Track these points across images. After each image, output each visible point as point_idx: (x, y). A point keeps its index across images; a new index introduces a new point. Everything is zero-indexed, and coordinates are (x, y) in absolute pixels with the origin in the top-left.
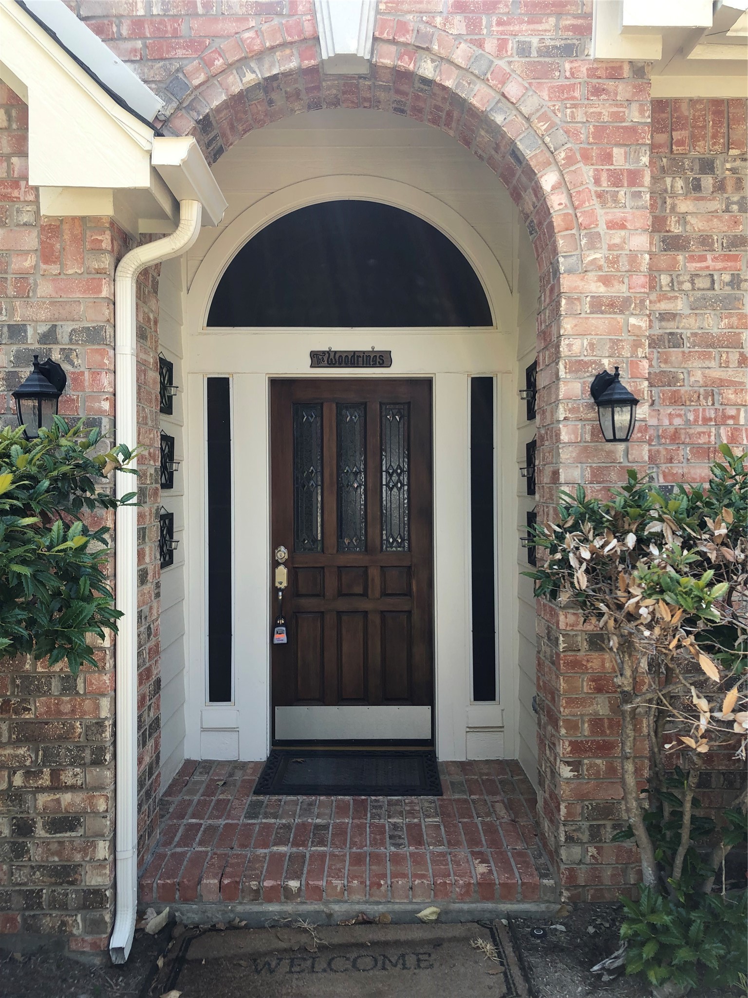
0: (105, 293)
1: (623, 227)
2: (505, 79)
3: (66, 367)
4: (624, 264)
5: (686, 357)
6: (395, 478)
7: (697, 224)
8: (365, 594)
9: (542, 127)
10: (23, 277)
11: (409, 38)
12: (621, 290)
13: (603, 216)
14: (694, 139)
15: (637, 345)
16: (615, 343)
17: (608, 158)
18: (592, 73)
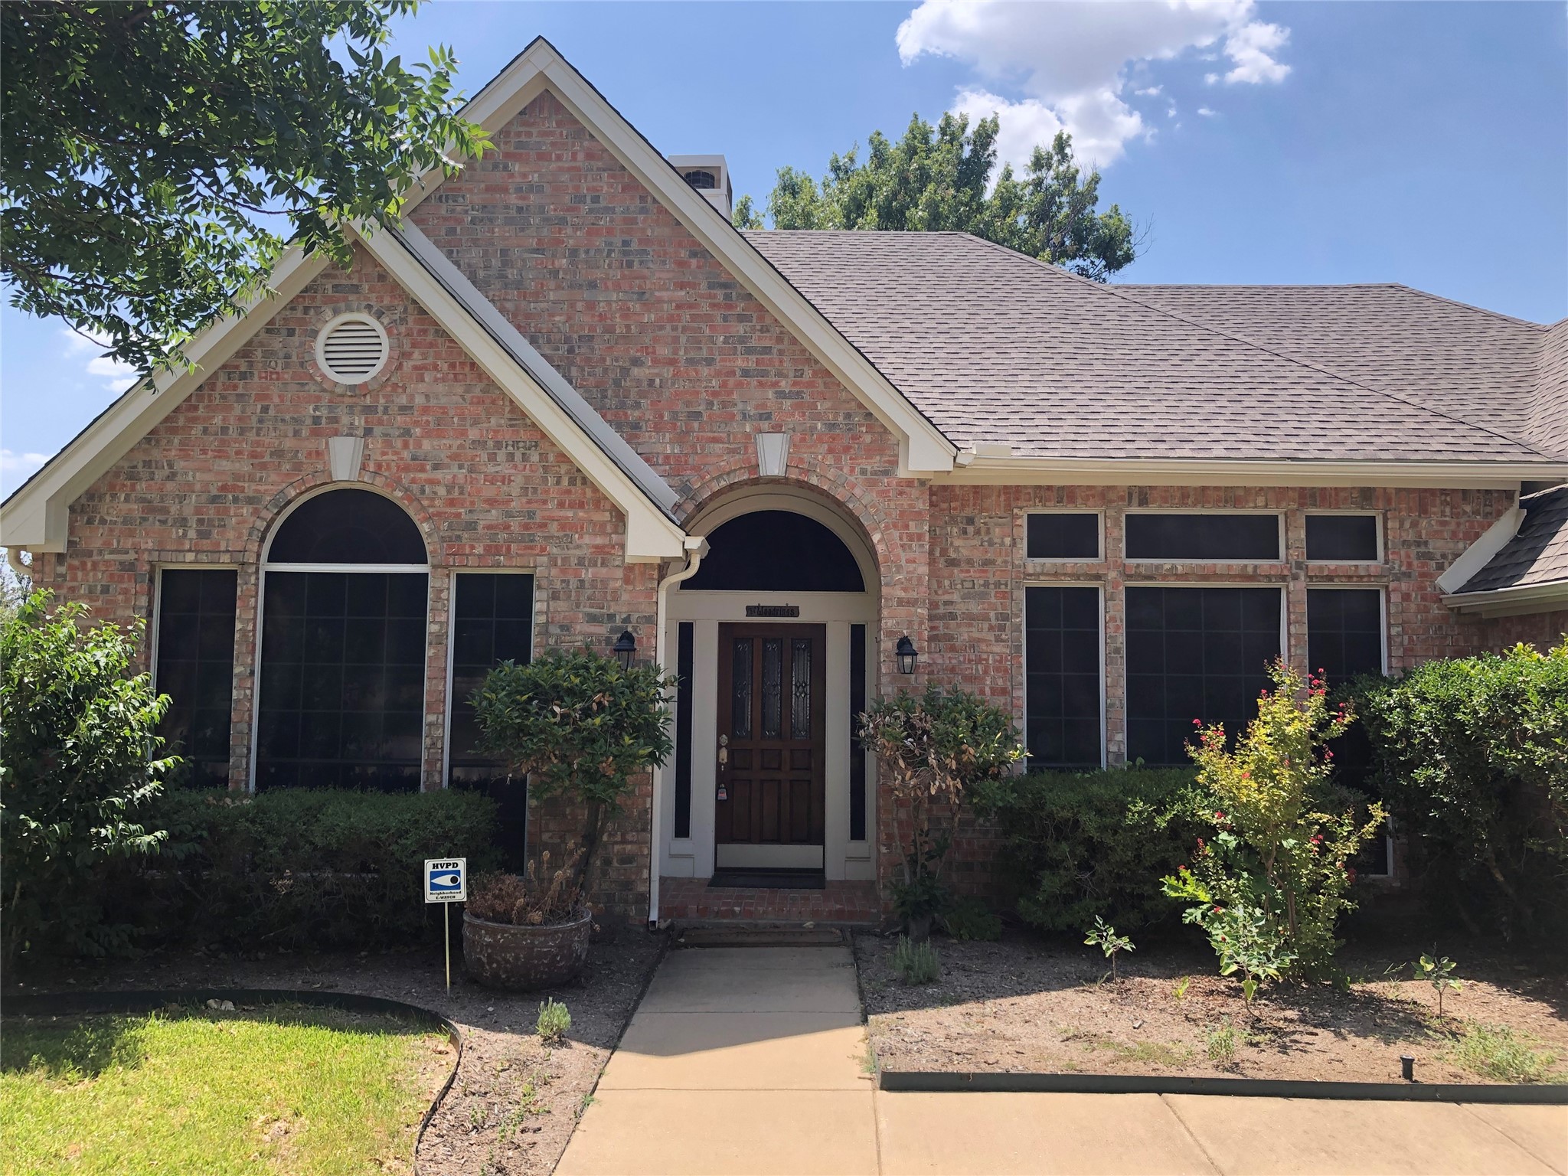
0: (654, 600)
1: (915, 562)
2: (854, 486)
3: (634, 635)
4: (915, 582)
5: (959, 625)
6: (801, 689)
7: (964, 552)
8: (779, 768)
9: (873, 511)
10: (615, 591)
11: (805, 466)
12: (913, 595)
13: (904, 556)
14: (963, 506)
15: (921, 623)
16: (910, 622)
17: (907, 527)
18: (899, 484)
